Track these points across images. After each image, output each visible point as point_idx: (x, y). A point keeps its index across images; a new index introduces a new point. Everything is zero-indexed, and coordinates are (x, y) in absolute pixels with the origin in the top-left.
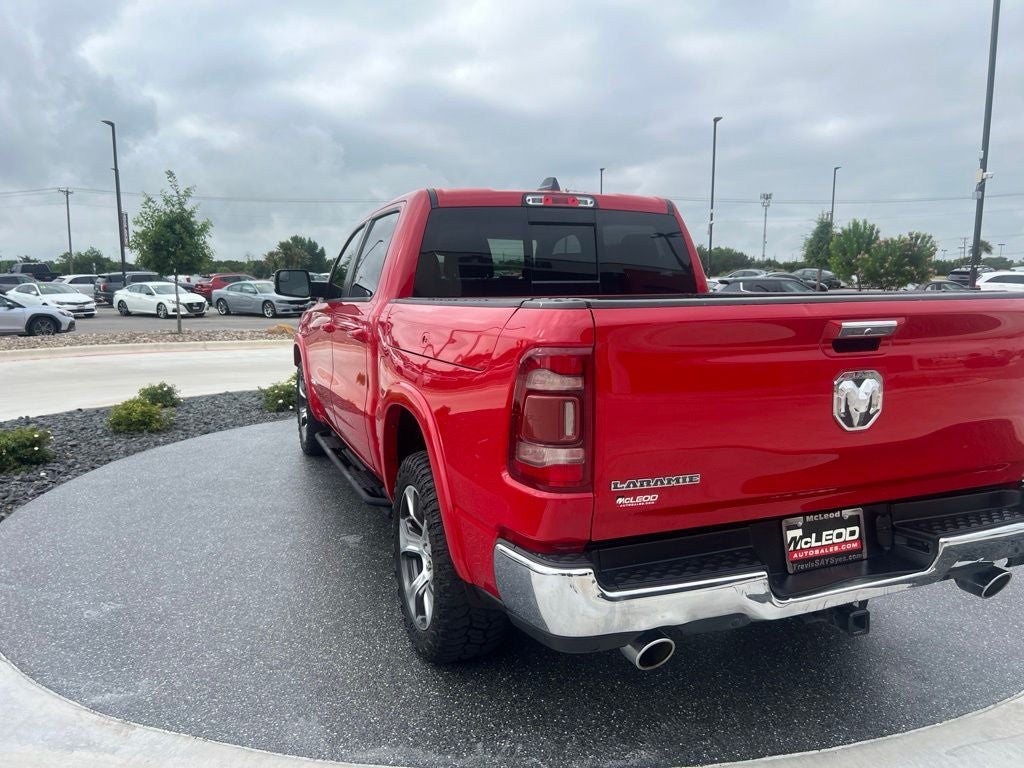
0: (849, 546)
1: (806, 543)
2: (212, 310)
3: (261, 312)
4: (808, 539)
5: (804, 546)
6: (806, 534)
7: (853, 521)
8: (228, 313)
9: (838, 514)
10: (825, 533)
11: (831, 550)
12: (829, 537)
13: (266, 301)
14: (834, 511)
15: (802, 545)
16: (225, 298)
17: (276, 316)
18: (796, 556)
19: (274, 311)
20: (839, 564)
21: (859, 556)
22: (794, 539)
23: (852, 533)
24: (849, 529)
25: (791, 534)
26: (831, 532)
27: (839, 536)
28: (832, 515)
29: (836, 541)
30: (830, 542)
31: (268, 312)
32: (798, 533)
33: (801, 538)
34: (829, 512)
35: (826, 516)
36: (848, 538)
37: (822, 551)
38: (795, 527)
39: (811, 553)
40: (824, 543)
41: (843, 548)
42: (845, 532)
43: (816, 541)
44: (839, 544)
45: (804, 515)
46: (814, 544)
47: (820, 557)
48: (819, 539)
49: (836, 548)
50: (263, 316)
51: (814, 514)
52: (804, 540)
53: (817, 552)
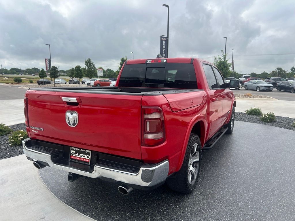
0: (86, 160)
1: (76, 155)
2: (243, 88)
3: (256, 89)
4: (76, 154)
5: (75, 156)
6: (76, 153)
7: (88, 154)
8: (247, 89)
9: (84, 151)
10: (80, 154)
11: (81, 159)
12: (81, 156)
13: (258, 86)
14: (84, 149)
15: (74, 155)
16: (247, 85)
17: (260, 91)
18: (72, 157)
19: (260, 89)
20: (82, 164)
21: (87, 164)
22: (73, 153)
23: (88, 157)
24: (87, 156)
25: (72, 151)
26: (82, 155)
27: (84, 156)
28: (83, 150)
29: (83, 157)
30: (81, 157)
31: (258, 90)
32: (74, 152)
33: (75, 153)
34: (82, 149)
35: (81, 150)
36: (86, 158)
37: (79, 159)
38: (73, 150)
39: (76, 158)
40: (80, 157)
41: (85, 160)
42: (86, 156)
43: (78, 156)
44: (84, 159)
45: (76, 148)
46: (77, 156)
47: (77, 160)
48: (79, 155)
49: (83, 159)
50: (256, 90)
51: (78, 148)
52: (75, 154)
53: (77, 158)
